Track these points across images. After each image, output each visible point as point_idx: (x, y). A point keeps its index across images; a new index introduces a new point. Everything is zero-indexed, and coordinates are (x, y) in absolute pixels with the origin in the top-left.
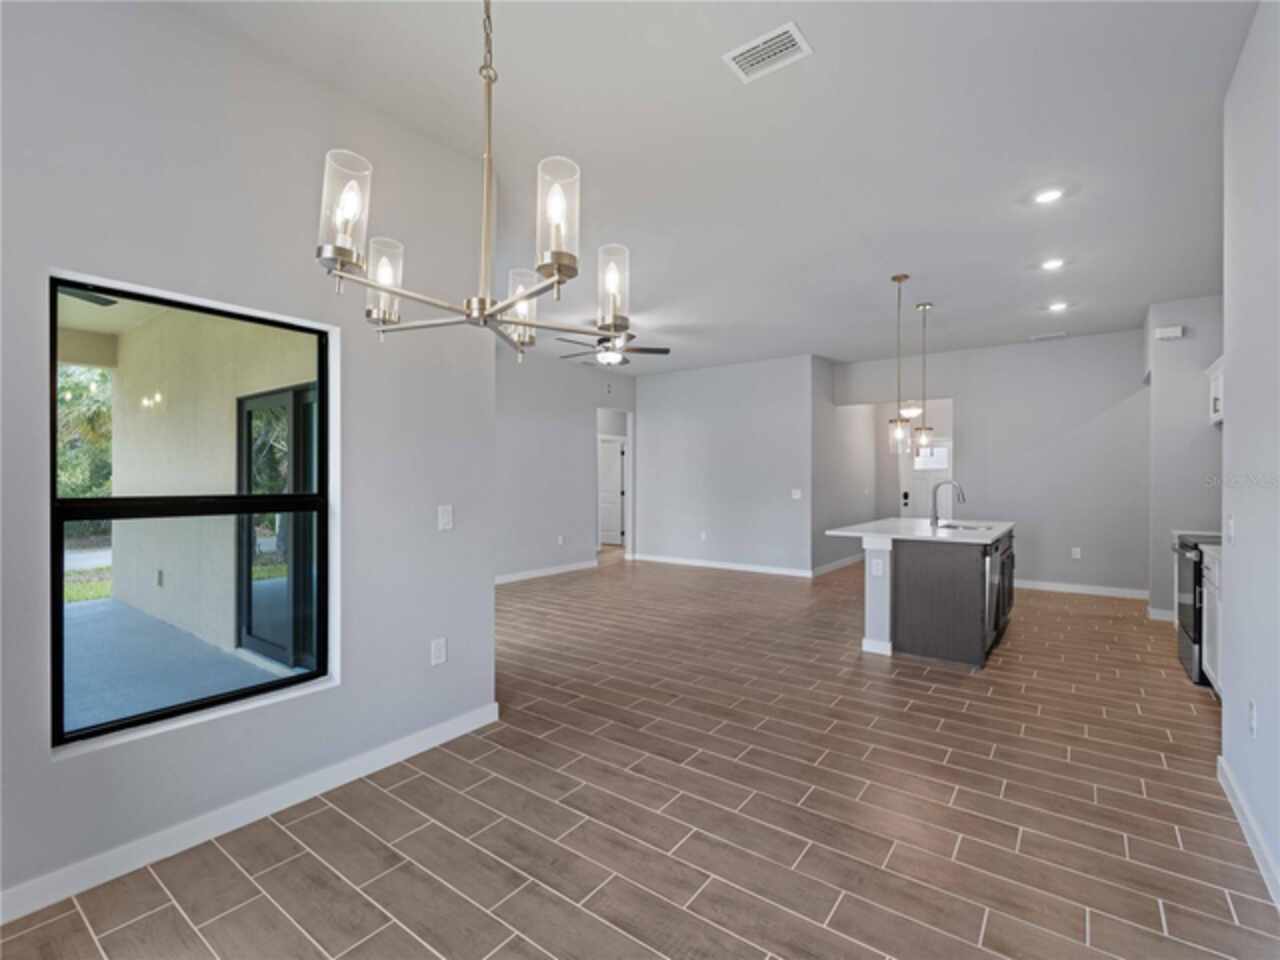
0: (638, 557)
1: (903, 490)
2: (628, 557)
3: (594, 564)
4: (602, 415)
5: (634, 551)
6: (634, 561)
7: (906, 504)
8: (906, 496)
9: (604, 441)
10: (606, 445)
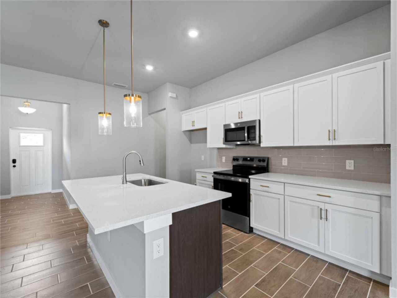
1: (12, 158)
7: (15, 166)
8: (14, 161)
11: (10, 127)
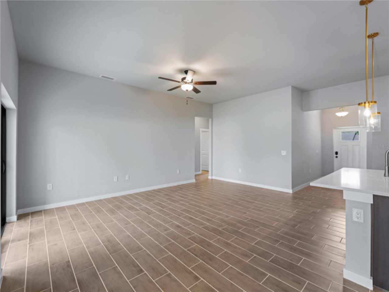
0: (214, 178)
1: (335, 151)
2: (210, 177)
3: (194, 181)
4: (197, 120)
5: (212, 175)
6: (212, 179)
7: (337, 157)
8: (337, 153)
9: (203, 132)
10: (204, 133)
11: (334, 128)
